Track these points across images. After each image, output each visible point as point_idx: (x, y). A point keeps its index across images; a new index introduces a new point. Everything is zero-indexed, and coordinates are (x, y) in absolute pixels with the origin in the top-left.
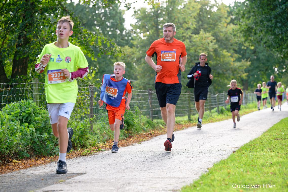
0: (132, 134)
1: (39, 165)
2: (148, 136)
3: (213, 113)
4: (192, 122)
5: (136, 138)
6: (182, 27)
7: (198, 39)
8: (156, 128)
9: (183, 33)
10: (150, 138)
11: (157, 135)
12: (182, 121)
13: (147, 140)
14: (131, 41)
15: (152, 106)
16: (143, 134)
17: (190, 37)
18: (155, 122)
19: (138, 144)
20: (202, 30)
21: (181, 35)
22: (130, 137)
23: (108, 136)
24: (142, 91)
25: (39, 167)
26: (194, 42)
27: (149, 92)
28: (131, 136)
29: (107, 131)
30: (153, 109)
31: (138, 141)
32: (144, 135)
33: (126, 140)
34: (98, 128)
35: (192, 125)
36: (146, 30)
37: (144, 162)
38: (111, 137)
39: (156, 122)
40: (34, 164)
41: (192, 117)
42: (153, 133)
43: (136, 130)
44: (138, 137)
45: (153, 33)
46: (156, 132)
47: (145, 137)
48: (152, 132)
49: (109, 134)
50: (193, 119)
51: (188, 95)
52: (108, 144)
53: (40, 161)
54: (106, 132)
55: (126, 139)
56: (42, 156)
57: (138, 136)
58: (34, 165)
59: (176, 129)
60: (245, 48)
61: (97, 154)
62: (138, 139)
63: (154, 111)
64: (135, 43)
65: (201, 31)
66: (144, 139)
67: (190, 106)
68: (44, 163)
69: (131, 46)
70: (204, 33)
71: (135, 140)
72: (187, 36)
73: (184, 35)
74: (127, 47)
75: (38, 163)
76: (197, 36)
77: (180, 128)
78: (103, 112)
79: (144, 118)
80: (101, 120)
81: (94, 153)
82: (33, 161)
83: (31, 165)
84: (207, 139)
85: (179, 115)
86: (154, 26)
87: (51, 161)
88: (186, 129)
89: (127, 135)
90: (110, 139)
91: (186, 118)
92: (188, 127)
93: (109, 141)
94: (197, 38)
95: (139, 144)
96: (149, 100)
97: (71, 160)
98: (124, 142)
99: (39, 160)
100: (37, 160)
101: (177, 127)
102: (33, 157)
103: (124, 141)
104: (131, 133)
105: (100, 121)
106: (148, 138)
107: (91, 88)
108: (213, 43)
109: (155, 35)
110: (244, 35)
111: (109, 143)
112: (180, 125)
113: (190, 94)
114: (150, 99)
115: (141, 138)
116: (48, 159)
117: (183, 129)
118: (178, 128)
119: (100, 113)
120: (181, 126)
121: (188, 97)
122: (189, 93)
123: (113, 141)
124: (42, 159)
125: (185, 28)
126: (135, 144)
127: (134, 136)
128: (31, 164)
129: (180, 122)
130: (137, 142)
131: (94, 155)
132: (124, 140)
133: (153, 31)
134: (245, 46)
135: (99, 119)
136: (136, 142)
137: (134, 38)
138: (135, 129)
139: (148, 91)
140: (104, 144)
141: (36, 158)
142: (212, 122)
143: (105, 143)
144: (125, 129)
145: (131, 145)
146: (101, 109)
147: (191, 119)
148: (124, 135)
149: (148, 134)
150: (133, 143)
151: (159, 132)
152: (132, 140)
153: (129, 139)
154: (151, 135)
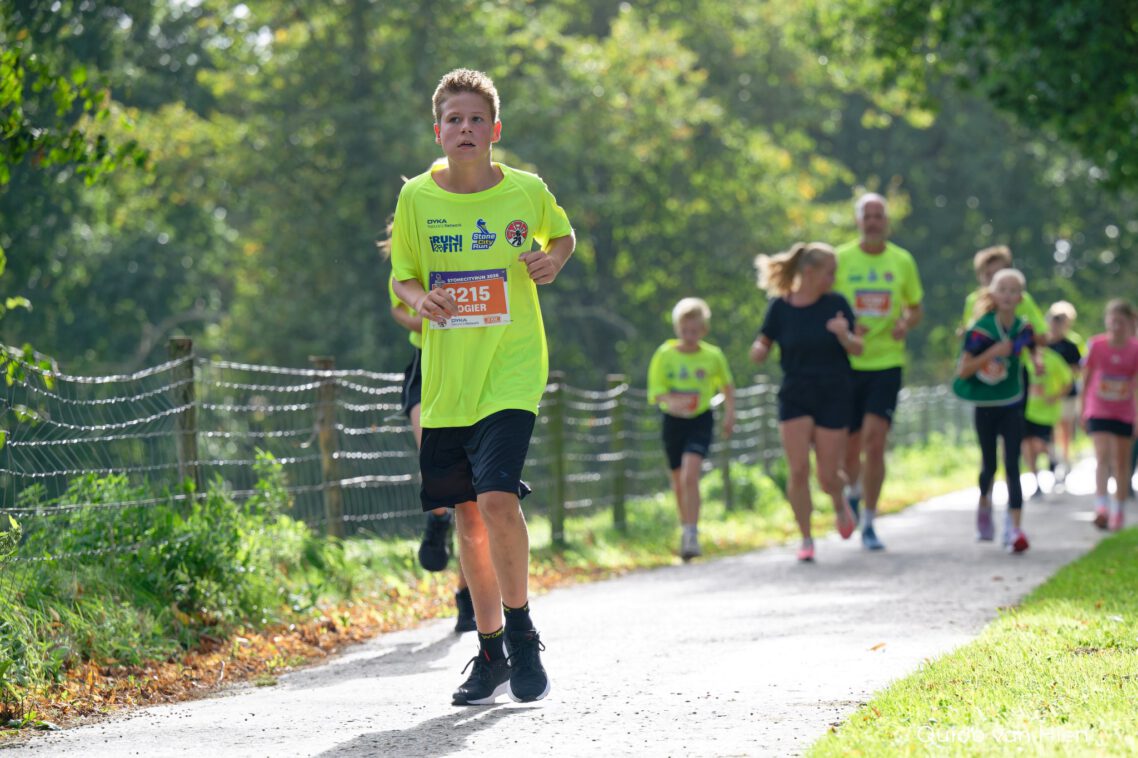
0: (219, 629)
2: (314, 642)
4: (571, 555)
5: (246, 654)
8: (360, 593)
10: (327, 650)
11: (367, 631)
13: (311, 664)
14: (203, 76)
15: (334, 462)
16: (282, 631)
17: (557, 51)
18: (357, 561)
19: (255, 689)
20: (626, 10)
22: (207, 646)
23: (75, 639)
24: (273, 369)
27: (316, 378)
28: (212, 641)
29: (71, 613)
30: (344, 482)
31: (255, 671)
32: (289, 633)
33: (185, 664)
38: (95, 646)
39: (364, 559)
41: (575, 529)
42: (344, 620)
43: (244, 603)
44: (256, 647)
45: (331, 31)
46: (365, 619)
48: (335, 616)
49: (80, 630)
50: (581, 539)
52: (74, 688)
54: (63, 618)
55: (182, 656)
57: (256, 639)
60: (883, 122)
63: (351, 489)
64: (221, 84)
65: (616, 14)
67: (560, 463)
69: (204, 105)
70: (639, 28)
71: (239, 664)
72: (541, 47)
73: (520, 39)
74: (176, 112)
76: (595, 46)
78: (42, 499)
79: (293, 535)
80: (28, 544)
84: (667, 655)
88: (540, 595)
89: (190, 633)
90: (86, 658)
91: (540, 531)
93: (84, 672)
94: (593, 58)
95: (267, 689)
96: (317, 428)
98: (171, 673)
103: (173, 667)
104: (214, 624)
105: (26, 553)
106: (317, 650)
108: (691, 92)
109: (343, 40)
110: (881, 44)
111: (81, 680)
113: (559, 392)
114: (323, 423)
115: (271, 652)
119: (27, 504)
121: (550, 411)
123: (105, 668)
126: (238, 686)
127: (230, 642)
130: (250, 674)
132: (171, 661)
133: (332, 16)
134: (879, 111)
136: (243, 677)
137: (219, 60)
138: (236, 601)
139: (311, 373)
140: (52, 690)
143: (56, 680)
144: (179, 598)
145: (217, 690)
146: (31, 482)
147: (568, 538)
148: (172, 632)
149: (317, 629)
150: (230, 683)
151: (380, 618)
152: (218, 666)
153: (203, 658)
154: (331, 634)
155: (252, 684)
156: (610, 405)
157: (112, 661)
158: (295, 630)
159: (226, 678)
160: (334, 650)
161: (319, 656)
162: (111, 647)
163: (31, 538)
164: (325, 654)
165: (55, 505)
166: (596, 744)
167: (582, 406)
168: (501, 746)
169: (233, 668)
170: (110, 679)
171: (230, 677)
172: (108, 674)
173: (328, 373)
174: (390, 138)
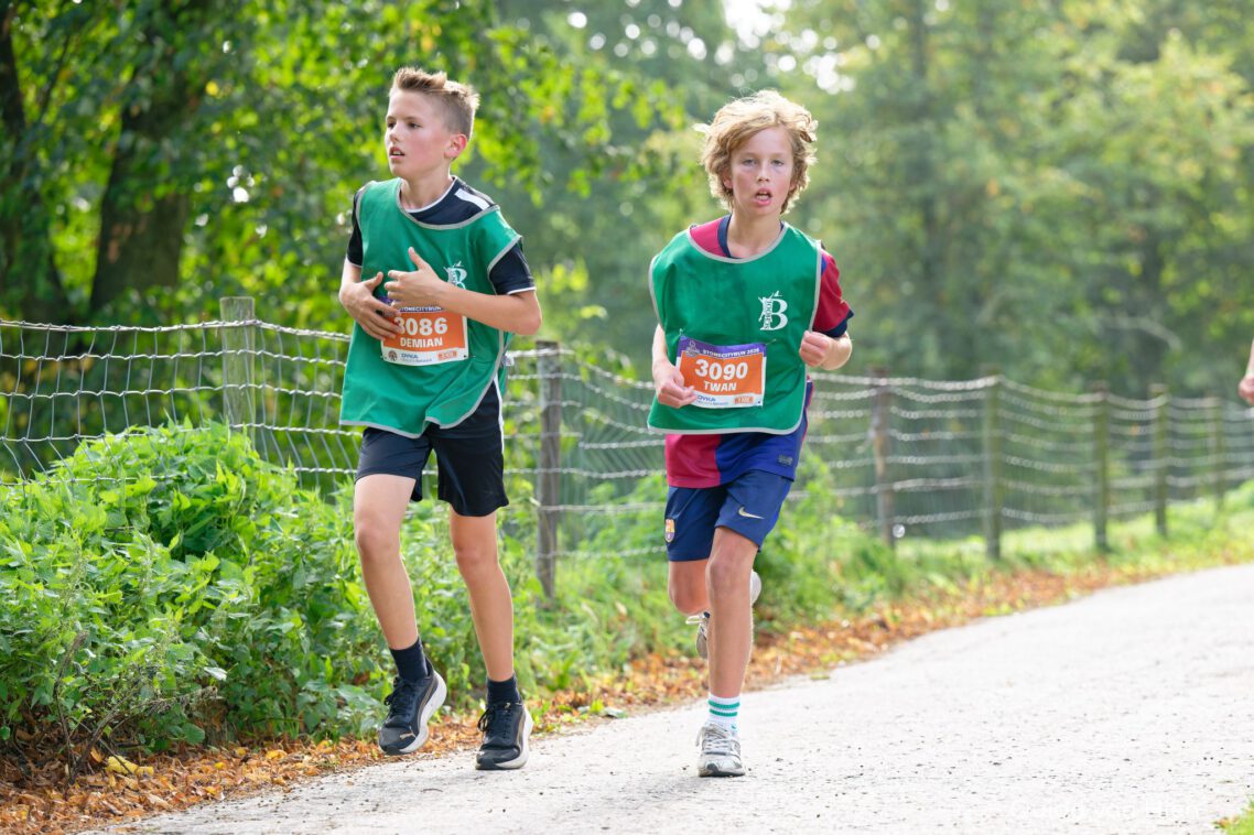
0: (776, 624)
1: (258, 787)
2: (866, 639)
3: (1235, 511)
4: (1112, 559)
5: (801, 649)
6: (1063, 19)
7: (1150, 91)
8: (911, 591)
9: (1066, 55)
10: (878, 645)
11: (918, 629)
12: (1056, 555)
13: (864, 660)
15: (888, 466)
16: (834, 627)
17: (1109, 76)
18: (908, 560)
19: (809, 683)
20: (1174, 35)
21: (1057, 67)
22: (767, 641)
23: (640, 632)
24: (833, 378)
25: (258, 800)
26: (1128, 105)
27: (872, 386)
28: (769, 636)
29: (637, 608)
30: (898, 486)
31: (809, 665)
34: (586, 585)
35: (1114, 577)
36: (852, 33)
37: (850, 781)
38: (659, 638)
39: (914, 559)
40: (227, 781)
42: (895, 617)
43: (800, 600)
44: (811, 642)
45: (893, 53)
46: (914, 617)
47: (852, 641)
48: (887, 614)
49: (645, 623)
50: (1124, 543)
51: (1094, 405)
52: (639, 678)
53: (259, 765)
54: (630, 613)
56: (268, 738)
57: (811, 634)
58: (227, 791)
59: (1024, 601)
61: (581, 734)
62: (815, 651)
63: (903, 492)
65: (1164, 38)
66: (847, 654)
67: (1104, 469)
68: (286, 778)
70: (1186, 51)
71: (795, 659)
72: (1092, 73)
73: (1074, 63)
75: (252, 777)
76: (1145, 71)
77: (1049, 593)
78: (612, 498)
79: (846, 535)
80: (598, 541)
81: (563, 729)
82: (220, 764)
83: (211, 789)
84: (1205, 658)
85: (1043, 518)
86: (896, 14)
87: (326, 768)
88: (1081, 596)
90: (650, 649)
91: (1080, 536)
92: (1091, 587)
93: (648, 663)
94: (1145, 82)
95: (821, 683)
96: (872, 434)
97: (434, 762)
99: (253, 762)
100: (245, 760)
101: (1034, 588)
102: (219, 744)
104: (771, 619)
105: (595, 550)
106: (869, 646)
107: (546, 357)
108: (1238, 115)
109: (907, 66)
111: (646, 671)
112: (1050, 576)
113: (1104, 403)
114: (878, 429)
115: (825, 647)
116: (307, 758)
117: (1067, 600)
118: (1038, 594)
119: (597, 503)
120: (1052, 582)
121: (1095, 419)
122: (1098, 397)
123: (668, 660)
124: (272, 754)
125: (1080, 24)
126: (793, 679)
127: (786, 637)
128: (209, 784)
129: (1048, 559)
130: (805, 669)
131: (562, 740)
133: (893, 40)
135: (592, 537)
136: (798, 671)
138: (792, 598)
139: (866, 381)
140: (619, 679)
141: (240, 751)
142: (1229, 561)
143: (622, 671)
145: (772, 683)
146: (600, 481)
147: (1111, 542)
149: (869, 626)
150: (785, 676)
151: (928, 616)
152: (775, 660)
153: (761, 650)
154: (884, 630)
155: (807, 677)
156: (1153, 415)
157: (674, 652)
158: (849, 627)
159: (782, 672)
160: (885, 647)
161: (872, 652)
162: (673, 640)
163: (601, 535)
164: (875, 649)
165: (623, 503)
166: (1136, 744)
167: (1125, 415)
168: (1044, 744)
169: (788, 663)
170: (673, 670)
171: (786, 670)
172: (671, 665)
173: (883, 382)
174: (950, 155)
